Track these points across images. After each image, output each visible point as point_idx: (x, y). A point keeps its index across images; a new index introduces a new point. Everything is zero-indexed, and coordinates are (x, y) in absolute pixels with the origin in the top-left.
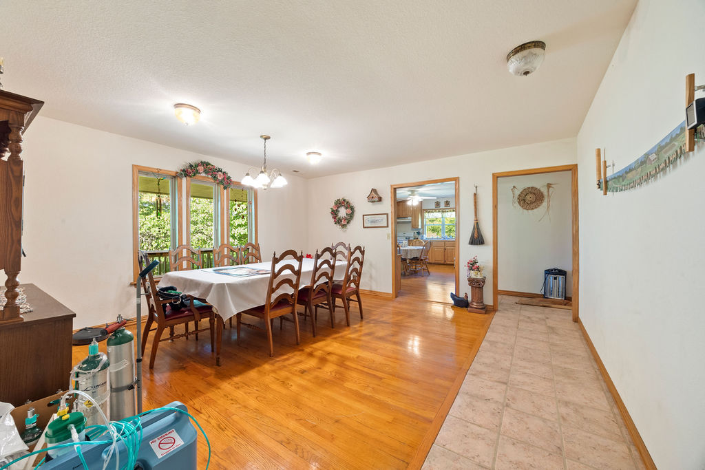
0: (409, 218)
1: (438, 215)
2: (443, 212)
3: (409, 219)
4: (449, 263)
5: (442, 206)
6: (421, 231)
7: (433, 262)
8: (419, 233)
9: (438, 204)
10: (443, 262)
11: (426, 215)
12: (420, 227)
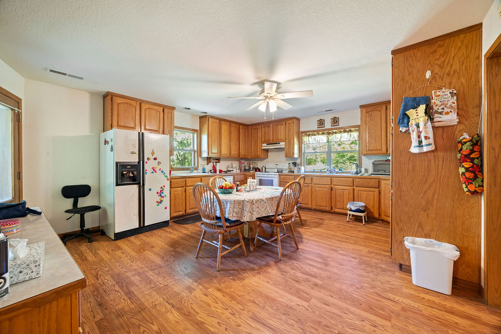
0: (281, 143)
1: (323, 139)
2: (329, 134)
3: (282, 145)
4: (337, 210)
5: (328, 125)
6: (298, 161)
7: (314, 207)
8: (295, 164)
9: (321, 123)
10: (328, 209)
11: (305, 139)
12: (296, 156)
